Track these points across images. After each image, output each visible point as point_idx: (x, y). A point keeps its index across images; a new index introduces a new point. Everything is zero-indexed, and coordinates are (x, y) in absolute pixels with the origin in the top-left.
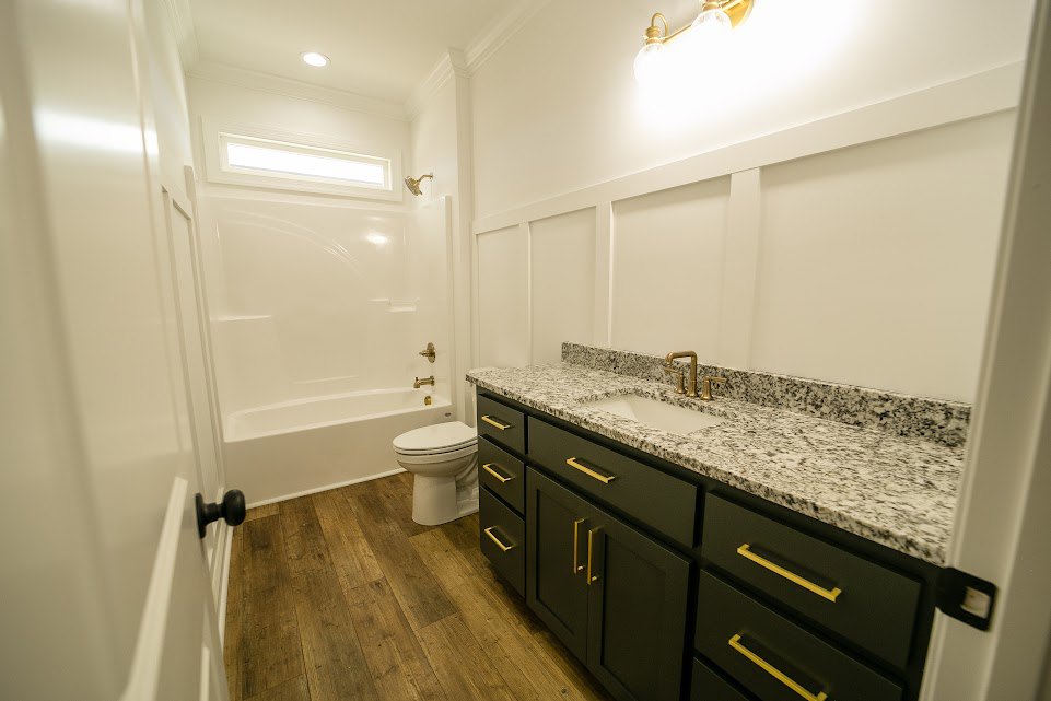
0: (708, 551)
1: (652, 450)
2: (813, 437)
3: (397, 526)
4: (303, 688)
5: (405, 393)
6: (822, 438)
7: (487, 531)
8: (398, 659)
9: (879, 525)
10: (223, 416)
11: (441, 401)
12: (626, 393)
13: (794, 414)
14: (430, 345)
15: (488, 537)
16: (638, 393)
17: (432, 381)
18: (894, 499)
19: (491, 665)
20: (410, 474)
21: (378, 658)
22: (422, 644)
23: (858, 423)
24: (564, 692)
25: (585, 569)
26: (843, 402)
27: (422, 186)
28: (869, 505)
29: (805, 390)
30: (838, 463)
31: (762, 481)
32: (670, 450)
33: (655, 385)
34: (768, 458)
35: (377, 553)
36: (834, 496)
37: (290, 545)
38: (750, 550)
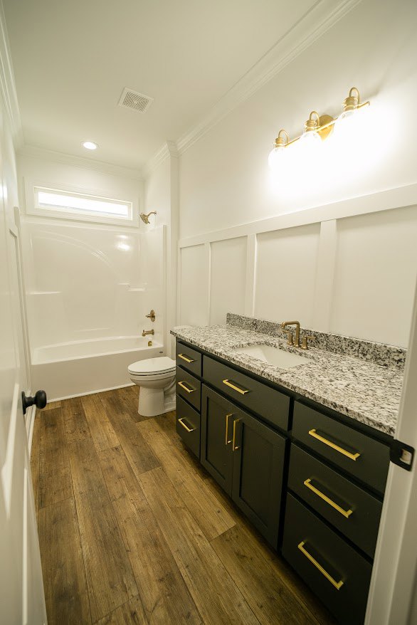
0: (295, 433)
1: (267, 377)
2: (358, 372)
3: (129, 416)
4: (72, 504)
5: (137, 339)
6: (363, 373)
7: (180, 420)
8: (126, 491)
9: (377, 420)
10: (31, 348)
11: (158, 344)
12: (259, 344)
13: (352, 358)
14: (152, 311)
15: (181, 424)
16: (267, 343)
17: (152, 332)
18: (390, 407)
19: (178, 496)
20: (138, 386)
21: (115, 490)
22: (140, 483)
23: (386, 365)
24: (219, 512)
25: (232, 443)
26: (378, 353)
27: (149, 219)
28: (376, 409)
29: (358, 345)
30: (367, 387)
31: (322, 394)
32: (276, 377)
33: (277, 339)
34: (330, 383)
35: (117, 431)
36: (358, 404)
37: (67, 425)
38: (316, 432)
